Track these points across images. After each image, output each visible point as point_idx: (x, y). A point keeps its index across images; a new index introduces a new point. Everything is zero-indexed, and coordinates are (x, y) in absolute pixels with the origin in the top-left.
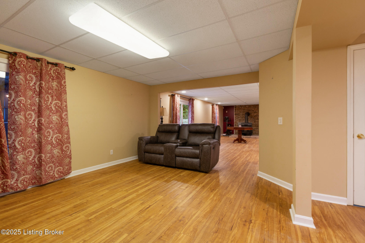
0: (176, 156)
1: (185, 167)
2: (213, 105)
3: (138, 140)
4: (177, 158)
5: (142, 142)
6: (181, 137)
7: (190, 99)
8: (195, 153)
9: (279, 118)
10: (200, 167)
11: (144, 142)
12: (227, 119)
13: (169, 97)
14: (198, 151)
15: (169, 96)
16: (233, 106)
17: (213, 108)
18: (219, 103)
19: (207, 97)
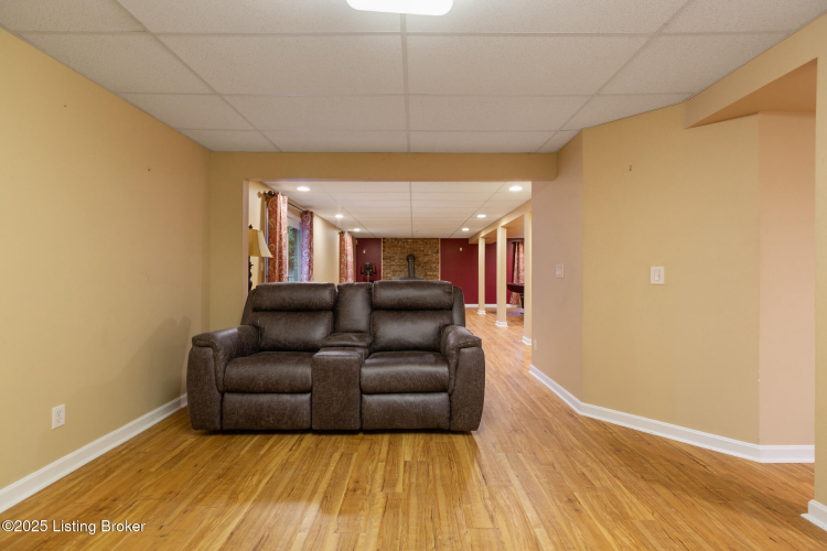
0: (363, 392)
1: (399, 425)
2: (342, 234)
3: (190, 346)
4: (368, 399)
5: (210, 351)
6: (344, 323)
7: (306, 212)
8: (433, 376)
9: (653, 269)
10: (450, 418)
11: (221, 355)
12: (368, 269)
13: (260, 200)
14: (443, 370)
15: (259, 195)
16: (380, 239)
17: (342, 240)
18: (357, 230)
19: (342, 213)
